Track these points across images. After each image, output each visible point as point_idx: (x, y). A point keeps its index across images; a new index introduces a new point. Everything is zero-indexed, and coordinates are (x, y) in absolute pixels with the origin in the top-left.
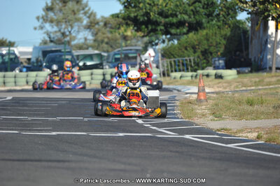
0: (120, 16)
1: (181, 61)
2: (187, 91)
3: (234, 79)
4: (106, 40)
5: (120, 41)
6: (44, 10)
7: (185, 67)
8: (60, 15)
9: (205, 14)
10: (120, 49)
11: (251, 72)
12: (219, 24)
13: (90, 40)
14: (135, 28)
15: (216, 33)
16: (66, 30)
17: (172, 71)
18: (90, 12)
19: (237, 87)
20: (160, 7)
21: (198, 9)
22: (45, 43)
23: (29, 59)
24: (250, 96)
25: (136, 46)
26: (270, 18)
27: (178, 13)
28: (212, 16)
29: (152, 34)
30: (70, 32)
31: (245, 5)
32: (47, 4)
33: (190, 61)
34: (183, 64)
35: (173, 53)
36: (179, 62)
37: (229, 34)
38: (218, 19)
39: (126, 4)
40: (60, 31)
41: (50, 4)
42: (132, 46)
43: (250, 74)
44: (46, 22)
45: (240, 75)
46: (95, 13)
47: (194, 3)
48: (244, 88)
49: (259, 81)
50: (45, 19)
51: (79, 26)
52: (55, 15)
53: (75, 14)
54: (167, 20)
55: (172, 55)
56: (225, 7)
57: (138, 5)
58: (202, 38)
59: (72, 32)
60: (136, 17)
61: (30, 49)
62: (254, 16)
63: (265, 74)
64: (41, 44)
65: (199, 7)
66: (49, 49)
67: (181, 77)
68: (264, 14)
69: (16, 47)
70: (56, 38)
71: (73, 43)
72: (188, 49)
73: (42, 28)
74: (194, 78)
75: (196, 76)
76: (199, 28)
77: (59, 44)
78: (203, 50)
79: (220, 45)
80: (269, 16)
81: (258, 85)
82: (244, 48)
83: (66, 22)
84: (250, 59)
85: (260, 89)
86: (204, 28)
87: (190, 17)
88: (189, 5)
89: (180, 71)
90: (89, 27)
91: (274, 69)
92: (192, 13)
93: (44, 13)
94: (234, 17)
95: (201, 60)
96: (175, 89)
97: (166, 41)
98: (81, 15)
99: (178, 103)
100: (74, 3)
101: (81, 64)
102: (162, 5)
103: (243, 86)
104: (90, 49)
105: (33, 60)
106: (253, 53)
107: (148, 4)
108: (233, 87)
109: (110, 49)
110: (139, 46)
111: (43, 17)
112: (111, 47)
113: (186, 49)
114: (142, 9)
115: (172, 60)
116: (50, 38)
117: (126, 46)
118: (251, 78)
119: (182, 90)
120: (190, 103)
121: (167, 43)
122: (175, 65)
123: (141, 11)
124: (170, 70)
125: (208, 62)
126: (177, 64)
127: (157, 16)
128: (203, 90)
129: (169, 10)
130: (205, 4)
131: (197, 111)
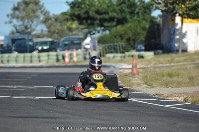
0: (68, 13)
1: (113, 46)
2: (121, 67)
3: (152, 58)
4: (57, 31)
5: (67, 32)
6: (12, 10)
7: (115, 50)
8: (24, 14)
9: (129, 12)
10: (67, 37)
11: (163, 53)
12: (138, 19)
13: (45, 31)
14: (79, 22)
15: (137, 26)
16: (28, 24)
17: (106, 53)
18: (45, 11)
19: (155, 64)
20: (97, 7)
21: (124, 8)
22: (13, 33)
23: (2, 45)
24: (166, 71)
25: (78, 35)
27: (109, 11)
28: (134, 13)
29: (91, 26)
30: (31, 25)
31: (159, 6)
32: (14, 5)
33: (119, 46)
34: (114, 49)
37: (147, 26)
38: (138, 15)
39: (72, 5)
40: (23, 24)
41: (16, 6)
42: (75, 35)
43: (163, 55)
44: (13, 18)
45: (158, 56)
46: (49, 12)
47: (121, 4)
48: (161, 65)
49: (172, 60)
50: (13, 16)
51: (37, 21)
52: (20, 13)
53: (34, 12)
54: (101, 16)
55: (106, 41)
56: (143, 7)
57: (80, 5)
58: (127, 29)
59: (32, 25)
60: (79, 15)
61: (2, 38)
62: (165, 13)
63: (174, 55)
64: (10, 34)
65: (125, 7)
66: (16, 38)
67: (114, 57)
68: (173, 11)
70: (21, 30)
71: (33, 33)
72: (117, 37)
73: (10, 22)
74: (123, 58)
75: (124, 57)
76: (124, 22)
77: (23, 34)
78: (128, 38)
79: (140, 35)
80: (176, 13)
81: (170, 63)
82: (157, 36)
83: (28, 18)
84: (162, 44)
85: (173, 66)
86: (128, 22)
87: (118, 14)
88: (117, 6)
89: (112, 53)
91: (180, 51)
92: (119, 11)
93: (12, 12)
94: (149, 14)
95: (127, 45)
96: (111, 66)
97: (101, 32)
100: (34, 5)
101: (40, 48)
102: (97, 6)
103: (160, 64)
104: (45, 37)
105: (5, 45)
106: (164, 40)
107: (88, 5)
108: (152, 64)
109: (59, 37)
110: (80, 35)
111: (11, 15)
112: (60, 36)
113: (115, 37)
114: (83, 8)
115: (107, 45)
116: (16, 29)
117: (72, 35)
118: (164, 58)
119: (117, 66)
120: (126, 75)
121: (102, 33)
122: (109, 49)
123: (83, 10)
124: (105, 52)
125: (131, 46)
126: (110, 47)
127: (94, 13)
128: (136, 66)
129: (102, 9)
130: (128, 5)
131: (133, 81)
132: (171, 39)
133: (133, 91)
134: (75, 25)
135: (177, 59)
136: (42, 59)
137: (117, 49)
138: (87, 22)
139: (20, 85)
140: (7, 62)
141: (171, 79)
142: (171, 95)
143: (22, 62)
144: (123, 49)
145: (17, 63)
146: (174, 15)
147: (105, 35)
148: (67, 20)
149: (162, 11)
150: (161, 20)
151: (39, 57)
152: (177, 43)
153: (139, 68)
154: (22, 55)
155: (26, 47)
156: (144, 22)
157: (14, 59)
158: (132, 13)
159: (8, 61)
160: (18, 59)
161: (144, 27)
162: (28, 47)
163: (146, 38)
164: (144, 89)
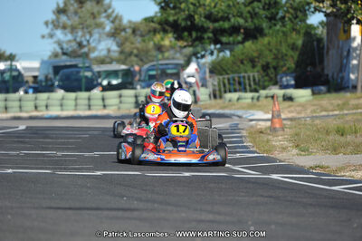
0: (155, 19)
1: (237, 79)
2: (251, 118)
3: (309, 101)
4: (135, 51)
5: (154, 53)
6: (54, 12)
7: (241, 86)
8: (76, 20)
9: (266, 17)
10: (154, 63)
11: (329, 91)
12: (284, 29)
13: (114, 51)
14: (175, 35)
15: (281, 42)
16: (83, 39)
17: (225, 92)
18: (114, 15)
19: (314, 111)
20: (208, 8)
21: (257, 10)
22: (56, 55)
23: (35, 77)
24: (333, 124)
25: (173, 58)
26: (355, 21)
27: (231, 16)
28: (275, 19)
29: (197, 43)
30: (88, 41)
31: (321, 5)
32: (58, 5)
33: (249, 79)
34: (240, 83)
35: (225, 68)
36: (234, 80)
37: (300, 42)
38: (283, 23)
39: (163, 4)
40: (75, 40)
41: (62, 5)
42: (168, 59)
43: (328, 95)
44: (57, 29)
45: (318, 97)
46: (121, 17)
47: (251, 3)
48: (324, 113)
49: (344, 104)
50: (56, 25)
51: (100, 34)
52: (69, 19)
53: (94, 18)
54: (217, 25)
55: (224, 70)
56: (291, 8)
57: (178, 5)
58: (263, 48)
59: (91, 41)
60: (175, 21)
61: (36, 64)
62: (332, 18)
63: (348, 95)
64: (50, 57)
65: (259, 8)
66: (62, 64)
67: (238, 99)
68: (346, 16)
69: (17, 61)
70: (70, 49)
71: (93, 55)
72: (245, 62)
73: (51, 36)
74: (255, 101)
75: (258, 98)
76: (258, 35)
77: (75, 57)
78: (264, 63)
79: (286, 58)
80: (353, 18)
81: (342, 109)
82: (317, 60)
83: (83, 28)
84: (327, 75)
85: (346, 114)
86: (265, 35)
87: (246, 21)
88: (246, 6)
89: (235, 91)
90: (113, 34)
91: (359, 88)
92: (248, 15)
93: (54, 17)
94: (304, 20)
95: (263, 77)
96: (234, 115)
97: (215, 52)
98: (102, 19)
99: (244, 133)
100: (94, 4)
101: (105, 83)
102: (209, 5)
103: (321, 111)
104: (114, 63)
105: (41, 78)
106: (330, 68)
107: (192, 4)
108: (309, 111)
109: (140, 63)
110: (178, 59)
111: (53, 22)
112: (142, 60)
113: (242, 63)
114: (184, 11)
115: (226, 76)
116: (62, 49)
117: (164, 59)
118: (331, 101)
119: (244, 116)
120: (261, 132)
121: (218, 56)
122: (229, 83)
123: (182, 13)
124: (223, 89)
125: (271, 80)
126: (232, 82)
127: (203, 19)
128: (279, 116)
129: (218, 12)
130: (265, 4)
131: (274, 143)
132: (343, 66)
133: (274, 160)
134: (168, 40)
135: (353, 102)
136: (107, 102)
137: (245, 85)
138: (190, 35)
139: (68, 149)
140: (44, 108)
141: (342, 139)
142: (342, 169)
143: (73, 108)
144: (255, 83)
145: (62, 110)
146: (349, 23)
147: (224, 59)
148: (155, 31)
149: (327, 15)
150: (325, 31)
151: (103, 99)
152: (353, 73)
153: (285, 119)
154: (72, 95)
155: (79, 80)
156: (294, 35)
157: (58, 103)
158: (272, 18)
159: (47, 106)
160: (65, 102)
161: (294, 44)
162: (84, 80)
163: (298, 64)
164: (293, 157)
